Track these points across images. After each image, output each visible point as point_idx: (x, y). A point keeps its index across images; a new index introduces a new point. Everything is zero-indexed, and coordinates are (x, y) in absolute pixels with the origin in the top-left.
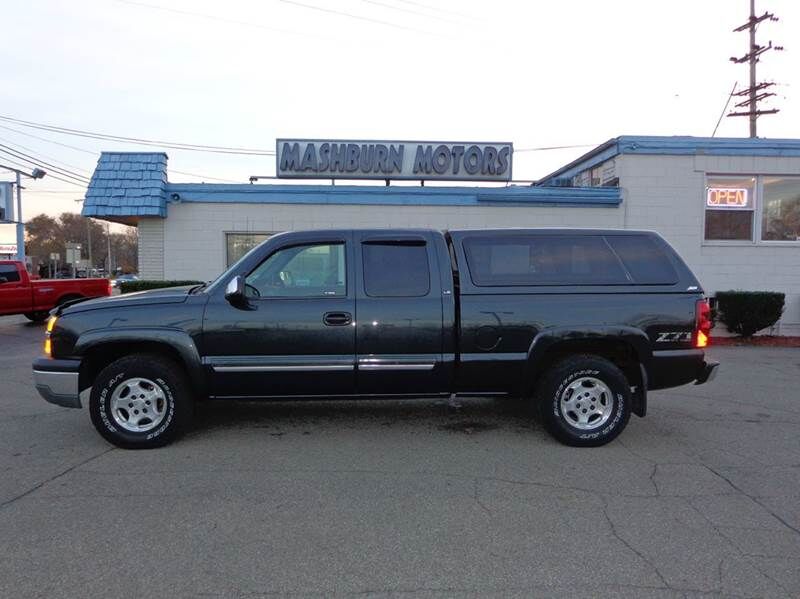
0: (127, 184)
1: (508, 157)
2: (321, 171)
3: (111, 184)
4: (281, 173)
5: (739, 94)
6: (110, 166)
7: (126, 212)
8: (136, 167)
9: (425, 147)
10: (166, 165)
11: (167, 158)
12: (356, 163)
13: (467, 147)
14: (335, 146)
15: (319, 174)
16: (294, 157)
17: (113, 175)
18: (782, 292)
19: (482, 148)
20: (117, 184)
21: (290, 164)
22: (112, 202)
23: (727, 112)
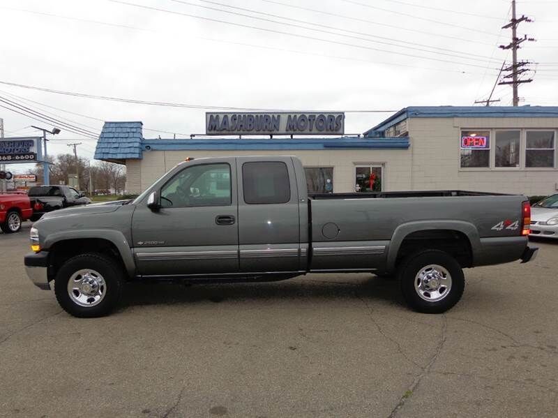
0: (119, 140)
1: (342, 120)
3: (110, 140)
4: (208, 132)
5: (506, 70)
6: (110, 130)
7: (119, 156)
8: (125, 130)
9: (292, 116)
10: (141, 128)
11: (142, 124)
12: (252, 126)
13: (317, 116)
14: (240, 116)
15: (231, 132)
16: (216, 123)
17: (111, 135)
19: (326, 116)
20: (114, 140)
21: (214, 127)
22: (112, 151)
23: (499, 82)
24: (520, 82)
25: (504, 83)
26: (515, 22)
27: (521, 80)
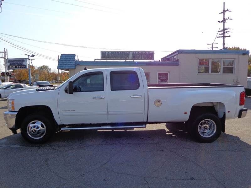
0: (67, 61)
1: (153, 55)
4: (102, 59)
6: (63, 57)
7: (67, 68)
8: (69, 57)
9: (134, 53)
11: (75, 55)
12: (119, 56)
13: (144, 53)
14: (114, 52)
15: (110, 59)
17: (64, 60)
19: (147, 53)
21: (104, 56)
23: (217, 36)
24: (226, 37)
25: (219, 37)
26: (224, 12)
27: (226, 36)
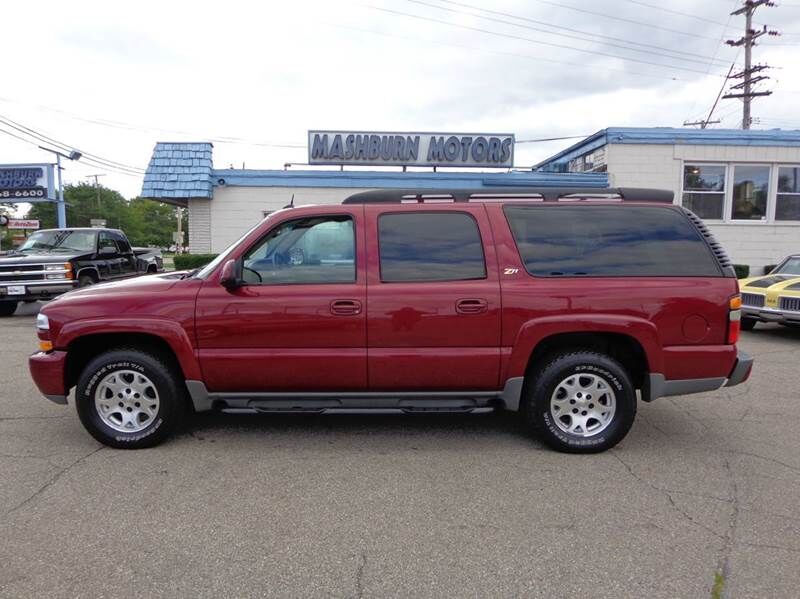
0: (180, 170)
1: (510, 147)
2: (347, 159)
3: (165, 170)
4: (312, 160)
5: (735, 77)
6: (164, 154)
7: (179, 195)
8: (186, 155)
9: (438, 138)
10: (212, 153)
11: (212, 146)
12: (377, 152)
13: (474, 138)
14: (359, 137)
15: (345, 161)
16: (323, 148)
17: (166, 162)
18: (747, 264)
19: (488, 138)
20: (170, 170)
21: (320, 152)
22: (167, 186)
23: (723, 94)
25: (731, 96)
26: (750, 5)
27: (756, 92)
